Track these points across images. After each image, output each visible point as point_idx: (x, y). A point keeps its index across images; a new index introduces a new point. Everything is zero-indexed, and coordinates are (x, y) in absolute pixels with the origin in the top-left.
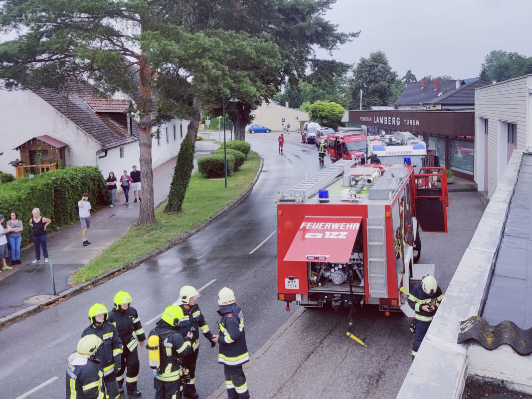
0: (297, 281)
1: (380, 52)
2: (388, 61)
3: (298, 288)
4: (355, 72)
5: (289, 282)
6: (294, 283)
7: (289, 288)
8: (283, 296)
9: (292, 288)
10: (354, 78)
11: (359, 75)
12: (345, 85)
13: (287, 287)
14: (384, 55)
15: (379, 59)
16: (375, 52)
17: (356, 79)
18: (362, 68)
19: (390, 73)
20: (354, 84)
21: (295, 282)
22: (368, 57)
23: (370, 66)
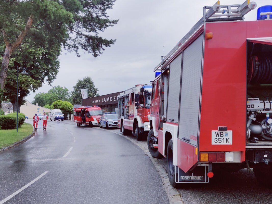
0: (230, 133)
1: (89, 77)
2: (93, 82)
3: (230, 142)
4: (75, 88)
5: (217, 135)
6: (225, 137)
7: (218, 144)
8: (207, 155)
9: (222, 143)
10: (75, 91)
11: (78, 89)
12: (67, 97)
13: (213, 143)
14: (91, 79)
15: (89, 81)
16: (86, 77)
17: (76, 91)
18: (79, 85)
19: (94, 89)
20: (74, 94)
21: (226, 134)
22: (82, 80)
23: (84, 85)
